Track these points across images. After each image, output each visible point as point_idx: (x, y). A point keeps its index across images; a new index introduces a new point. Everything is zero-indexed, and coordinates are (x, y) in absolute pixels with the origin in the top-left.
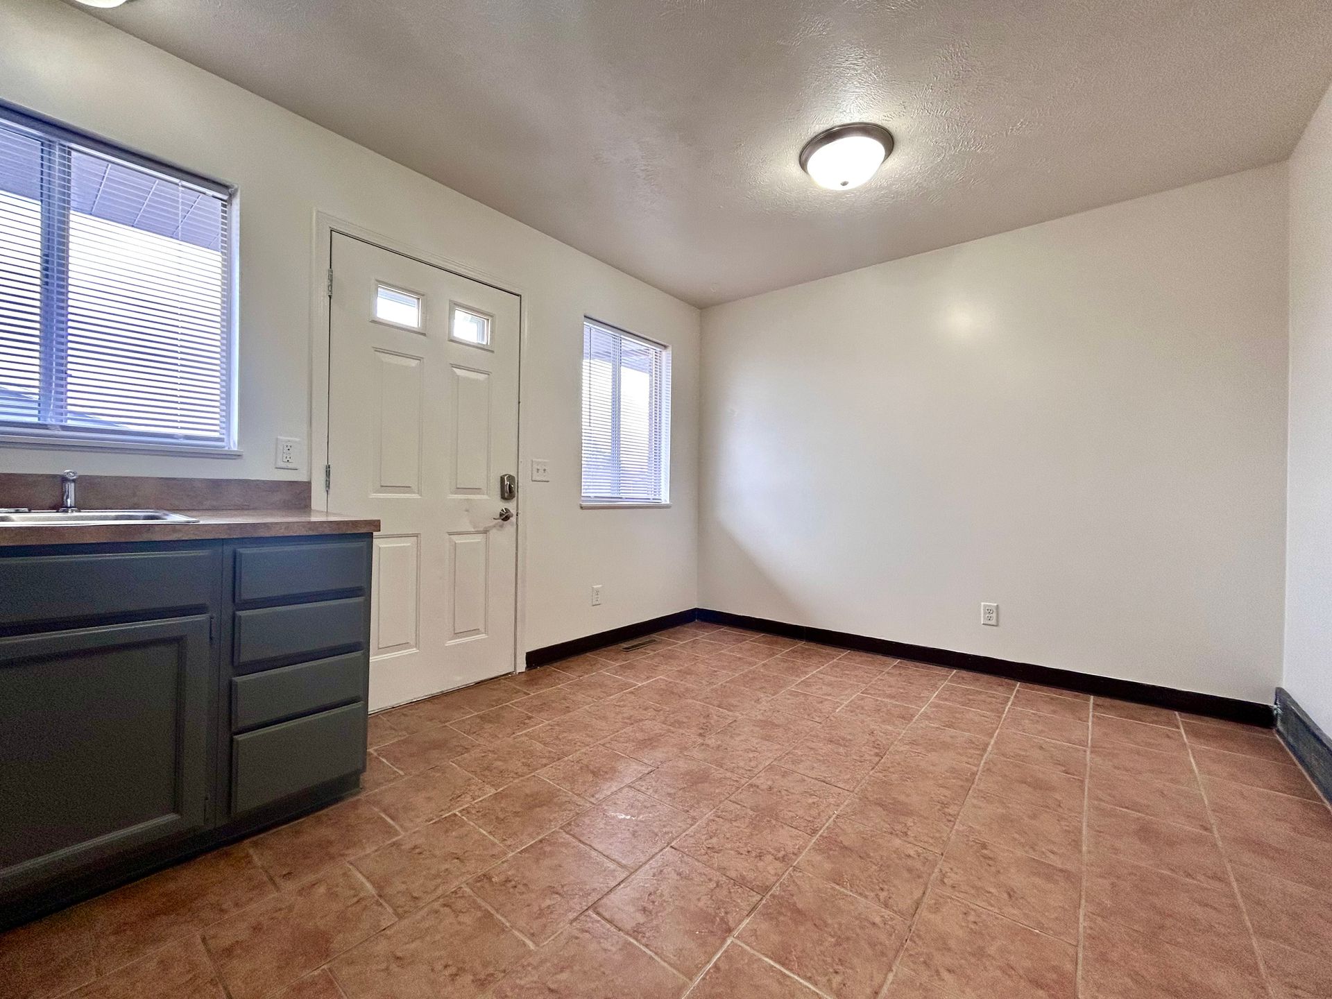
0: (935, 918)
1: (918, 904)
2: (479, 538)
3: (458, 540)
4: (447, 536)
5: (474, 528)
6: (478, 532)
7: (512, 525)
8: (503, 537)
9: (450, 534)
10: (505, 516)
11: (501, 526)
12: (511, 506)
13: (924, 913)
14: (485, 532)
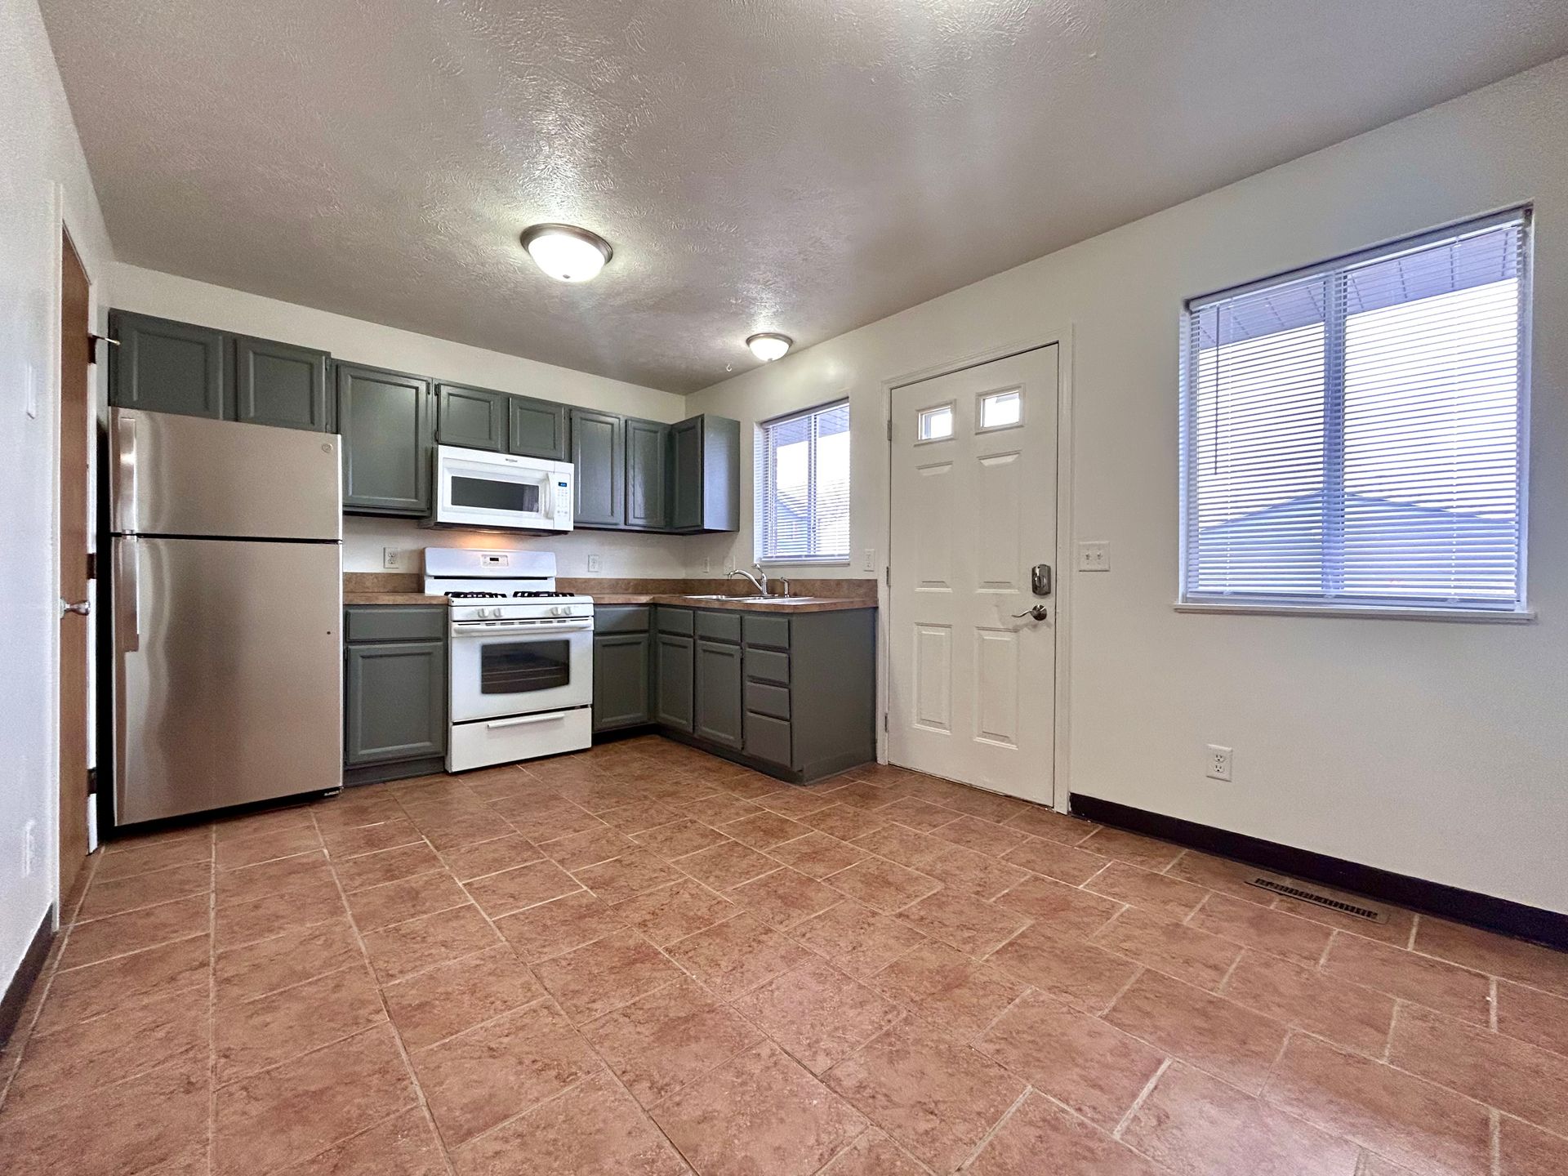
0: (518, 982)
1: (539, 978)
2: (1007, 637)
3: (988, 636)
4: (976, 631)
5: (1003, 624)
6: (1008, 630)
7: (1049, 626)
8: (1038, 639)
9: (979, 628)
10: (1040, 616)
11: (1035, 626)
12: (1047, 604)
13: (528, 977)
14: (1016, 630)
